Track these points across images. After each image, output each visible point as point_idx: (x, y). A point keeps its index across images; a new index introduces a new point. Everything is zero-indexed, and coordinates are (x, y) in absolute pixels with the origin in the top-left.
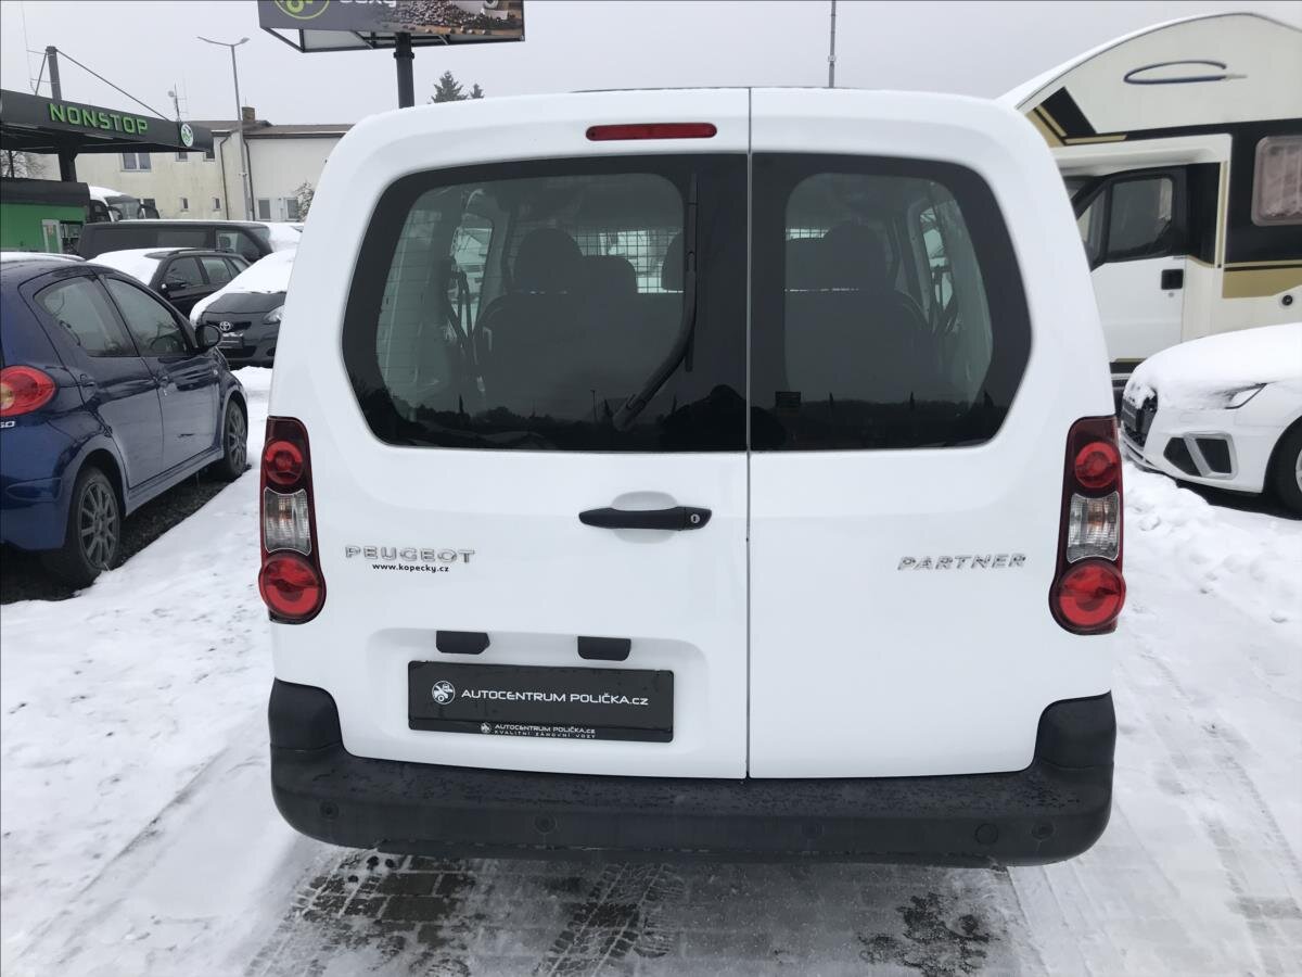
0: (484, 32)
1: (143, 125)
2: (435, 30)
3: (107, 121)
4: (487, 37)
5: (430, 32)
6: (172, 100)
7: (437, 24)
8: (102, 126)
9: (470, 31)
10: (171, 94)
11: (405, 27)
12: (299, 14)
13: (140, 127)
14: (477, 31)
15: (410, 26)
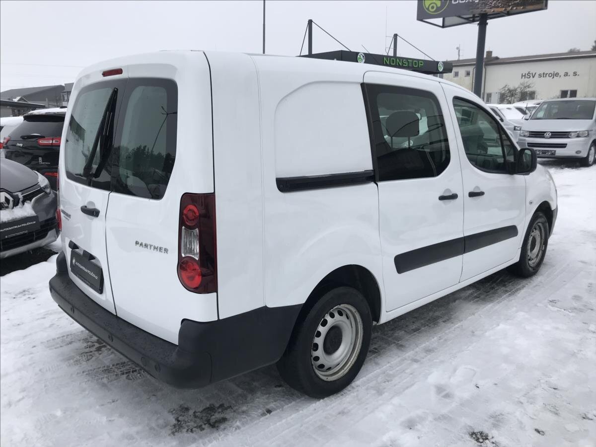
0: (522, 7)
1: (422, 63)
2: (497, 10)
3: (406, 63)
4: (523, 10)
5: (493, 11)
6: (457, 51)
7: (498, 7)
8: (404, 65)
9: (515, 8)
10: (457, 48)
11: (482, 11)
12: (435, 12)
13: (420, 65)
14: (518, 8)
15: (484, 10)
